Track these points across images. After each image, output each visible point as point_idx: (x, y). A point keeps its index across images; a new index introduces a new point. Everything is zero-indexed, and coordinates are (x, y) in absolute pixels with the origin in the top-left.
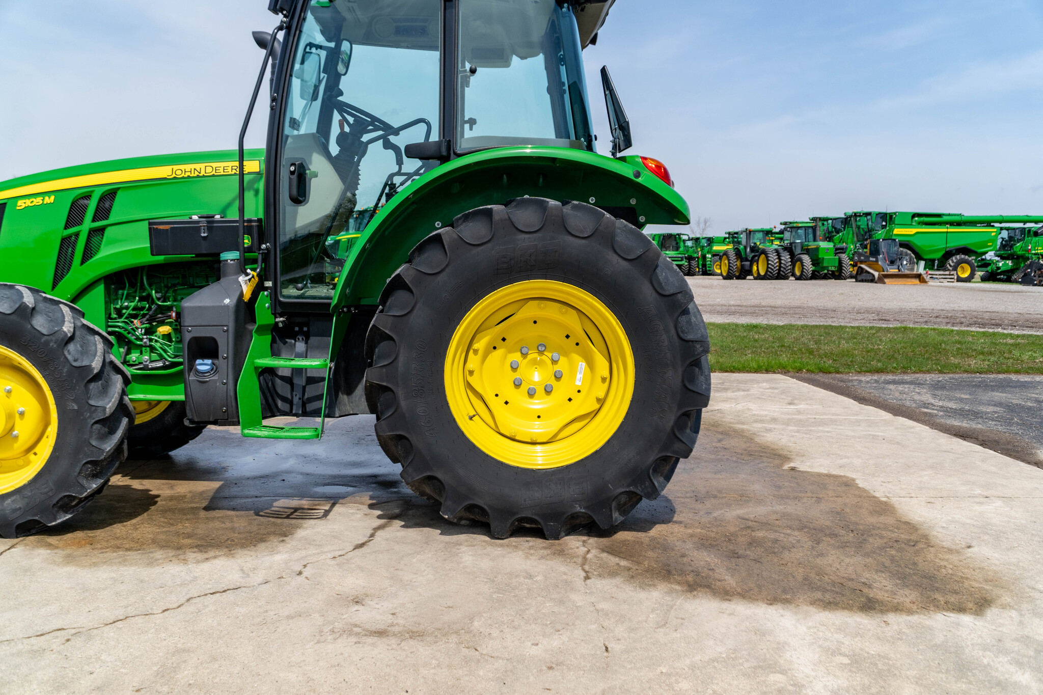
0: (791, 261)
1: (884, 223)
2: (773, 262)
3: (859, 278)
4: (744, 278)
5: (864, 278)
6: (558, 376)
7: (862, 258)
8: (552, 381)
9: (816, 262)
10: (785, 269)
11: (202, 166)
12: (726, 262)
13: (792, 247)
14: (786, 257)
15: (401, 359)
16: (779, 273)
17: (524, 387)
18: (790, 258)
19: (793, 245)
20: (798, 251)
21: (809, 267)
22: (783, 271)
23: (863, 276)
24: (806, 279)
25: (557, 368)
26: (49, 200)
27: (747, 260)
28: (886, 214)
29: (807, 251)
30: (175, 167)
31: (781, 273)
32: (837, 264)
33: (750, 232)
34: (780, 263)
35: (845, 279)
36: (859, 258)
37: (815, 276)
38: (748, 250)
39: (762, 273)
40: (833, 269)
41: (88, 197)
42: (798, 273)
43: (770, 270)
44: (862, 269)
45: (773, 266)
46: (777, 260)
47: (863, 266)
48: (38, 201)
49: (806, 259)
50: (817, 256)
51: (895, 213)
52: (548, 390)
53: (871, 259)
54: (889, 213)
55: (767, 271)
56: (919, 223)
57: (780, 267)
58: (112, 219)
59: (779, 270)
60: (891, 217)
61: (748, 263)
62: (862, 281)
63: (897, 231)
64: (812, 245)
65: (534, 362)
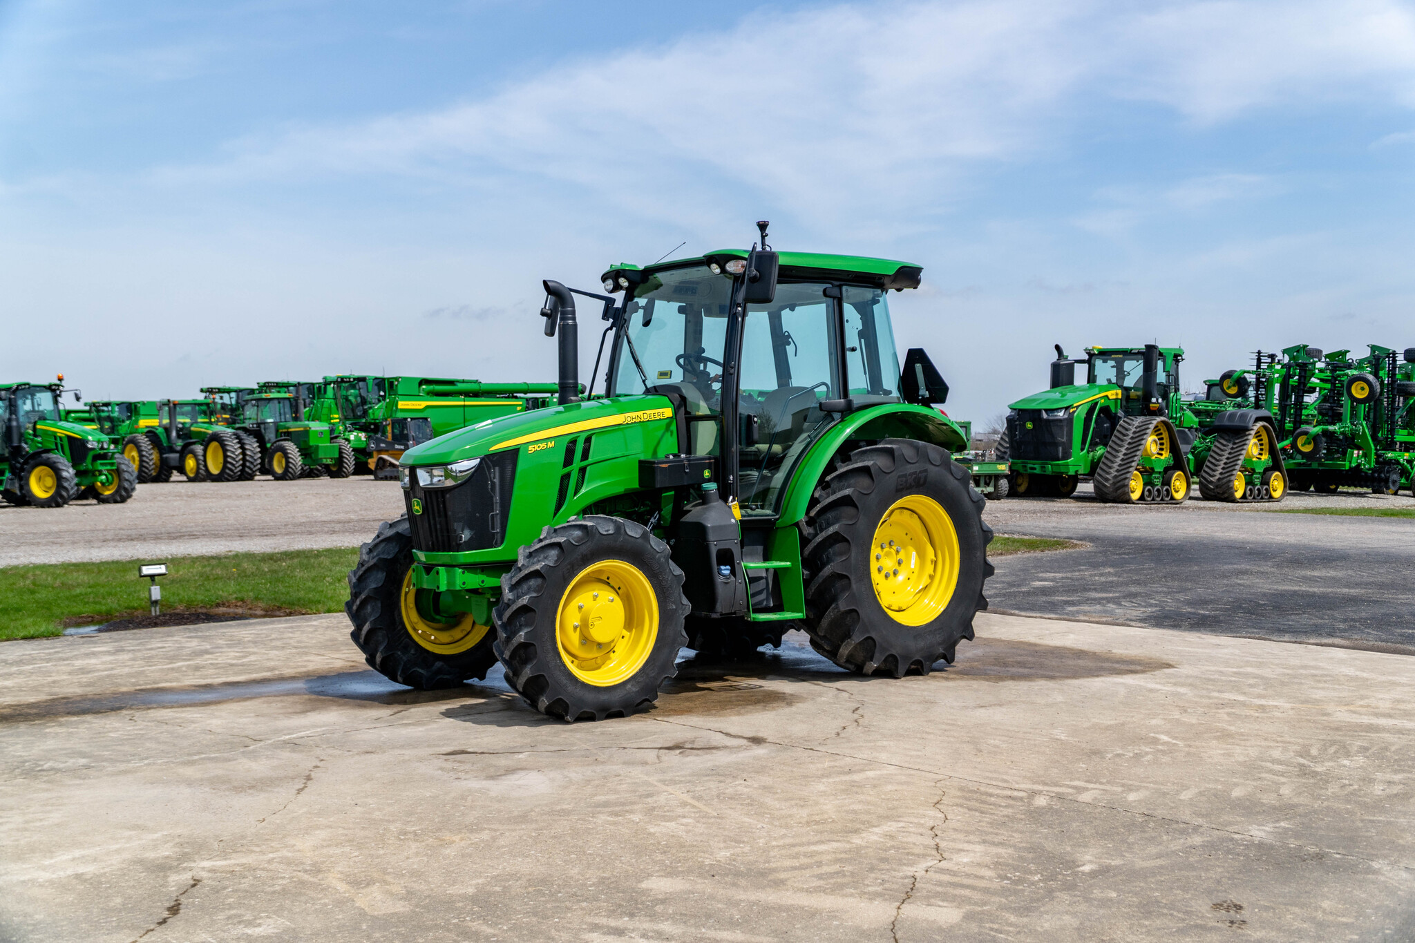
0: (260, 452)
1: (382, 393)
2: (233, 453)
3: (381, 474)
4: (166, 480)
5: (388, 474)
6: (900, 563)
7: (383, 445)
8: (897, 567)
9: (307, 452)
10: (252, 463)
11: (641, 413)
12: (135, 454)
13: (260, 431)
14: (252, 445)
15: (853, 554)
16: (242, 471)
17: (883, 573)
18: (259, 447)
19: (262, 426)
20: (270, 436)
21: (297, 459)
22: (249, 468)
23: (388, 471)
24: (294, 478)
25: (899, 557)
26: (551, 444)
27: (171, 449)
28: (383, 380)
29: (289, 435)
30: (627, 415)
31: (247, 470)
32: (337, 455)
33: (175, 405)
34: (244, 454)
35: (347, 477)
36: (377, 445)
37: (309, 473)
38: (174, 434)
39: (215, 470)
40: (329, 462)
41: (574, 442)
42: (278, 470)
43: (229, 466)
44: (384, 461)
45: (234, 459)
46: (240, 451)
47: (385, 457)
48: (543, 445)
49: (291, 447)
50: (307, 442)
51: (397, 379)
52: (895, 573)
53: (397, 447)
54: (388, 379)
55: (225, 467)
56: (428, 393)
57: (244, 459)
58: (590, 460)
59: (244, 465)
60: (391, 384)
61: (175, 456)
62: (386, 478)
63: (402, 404)
64: (295, 427)
65: (888, 554)
